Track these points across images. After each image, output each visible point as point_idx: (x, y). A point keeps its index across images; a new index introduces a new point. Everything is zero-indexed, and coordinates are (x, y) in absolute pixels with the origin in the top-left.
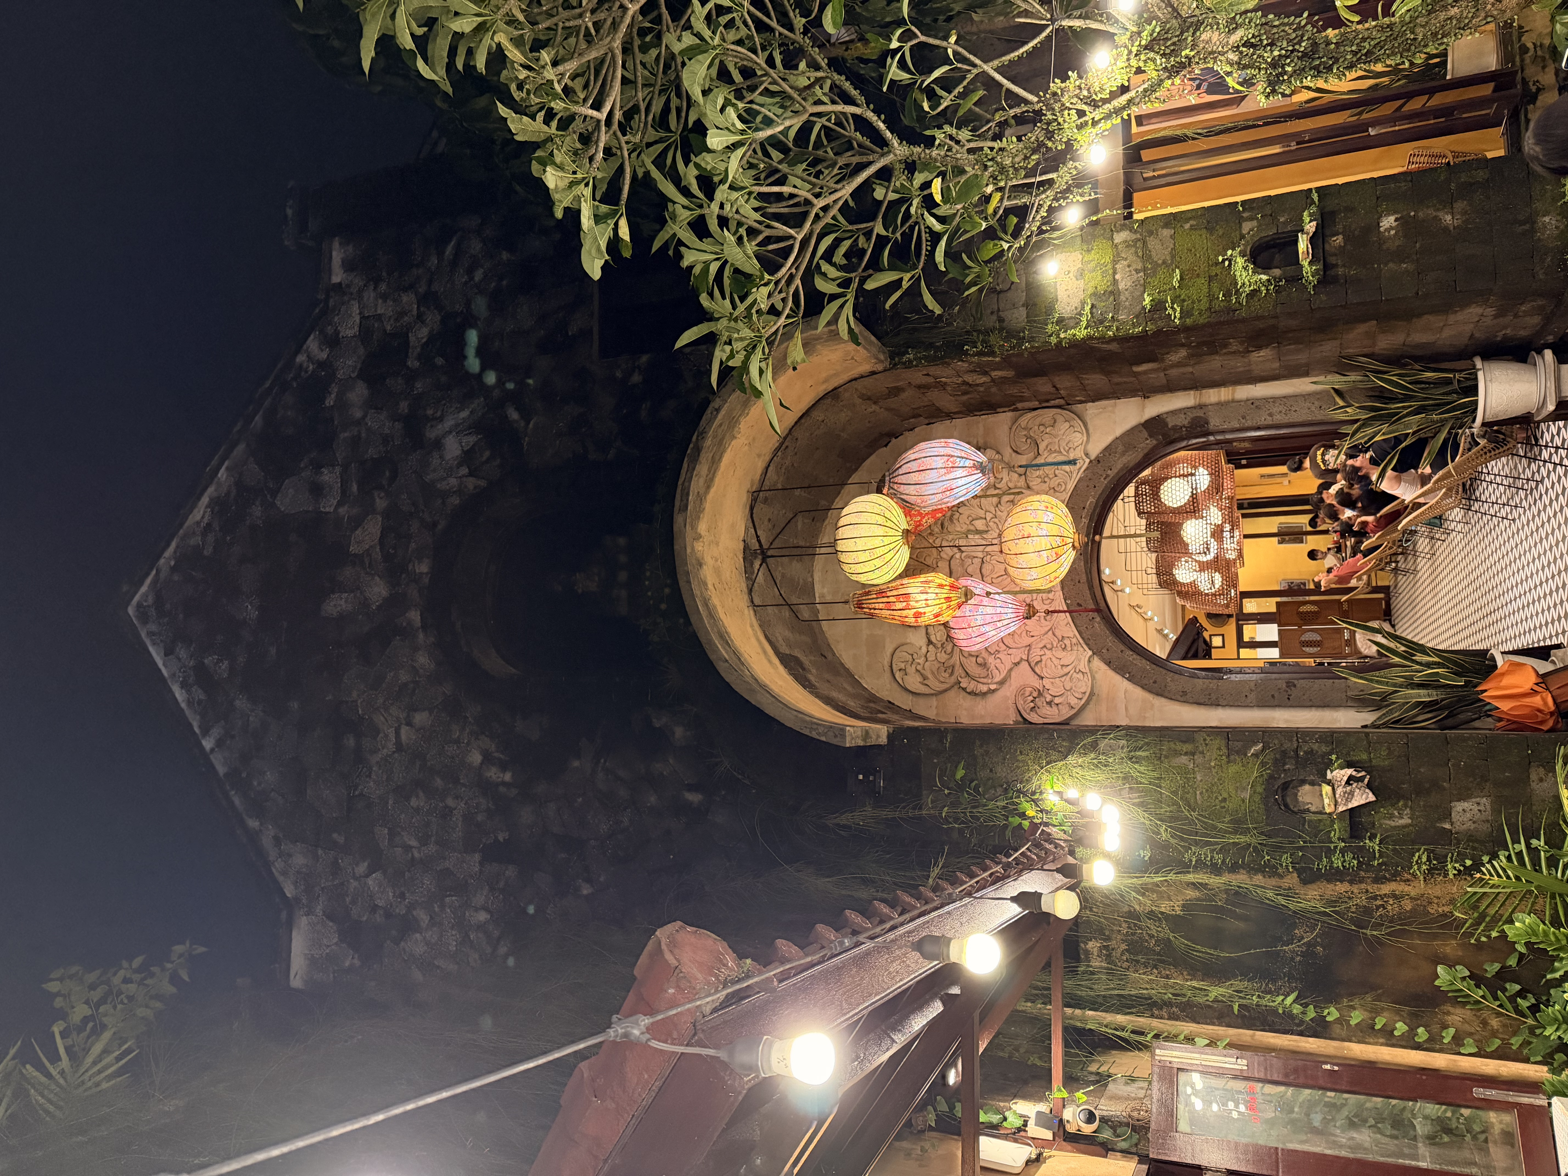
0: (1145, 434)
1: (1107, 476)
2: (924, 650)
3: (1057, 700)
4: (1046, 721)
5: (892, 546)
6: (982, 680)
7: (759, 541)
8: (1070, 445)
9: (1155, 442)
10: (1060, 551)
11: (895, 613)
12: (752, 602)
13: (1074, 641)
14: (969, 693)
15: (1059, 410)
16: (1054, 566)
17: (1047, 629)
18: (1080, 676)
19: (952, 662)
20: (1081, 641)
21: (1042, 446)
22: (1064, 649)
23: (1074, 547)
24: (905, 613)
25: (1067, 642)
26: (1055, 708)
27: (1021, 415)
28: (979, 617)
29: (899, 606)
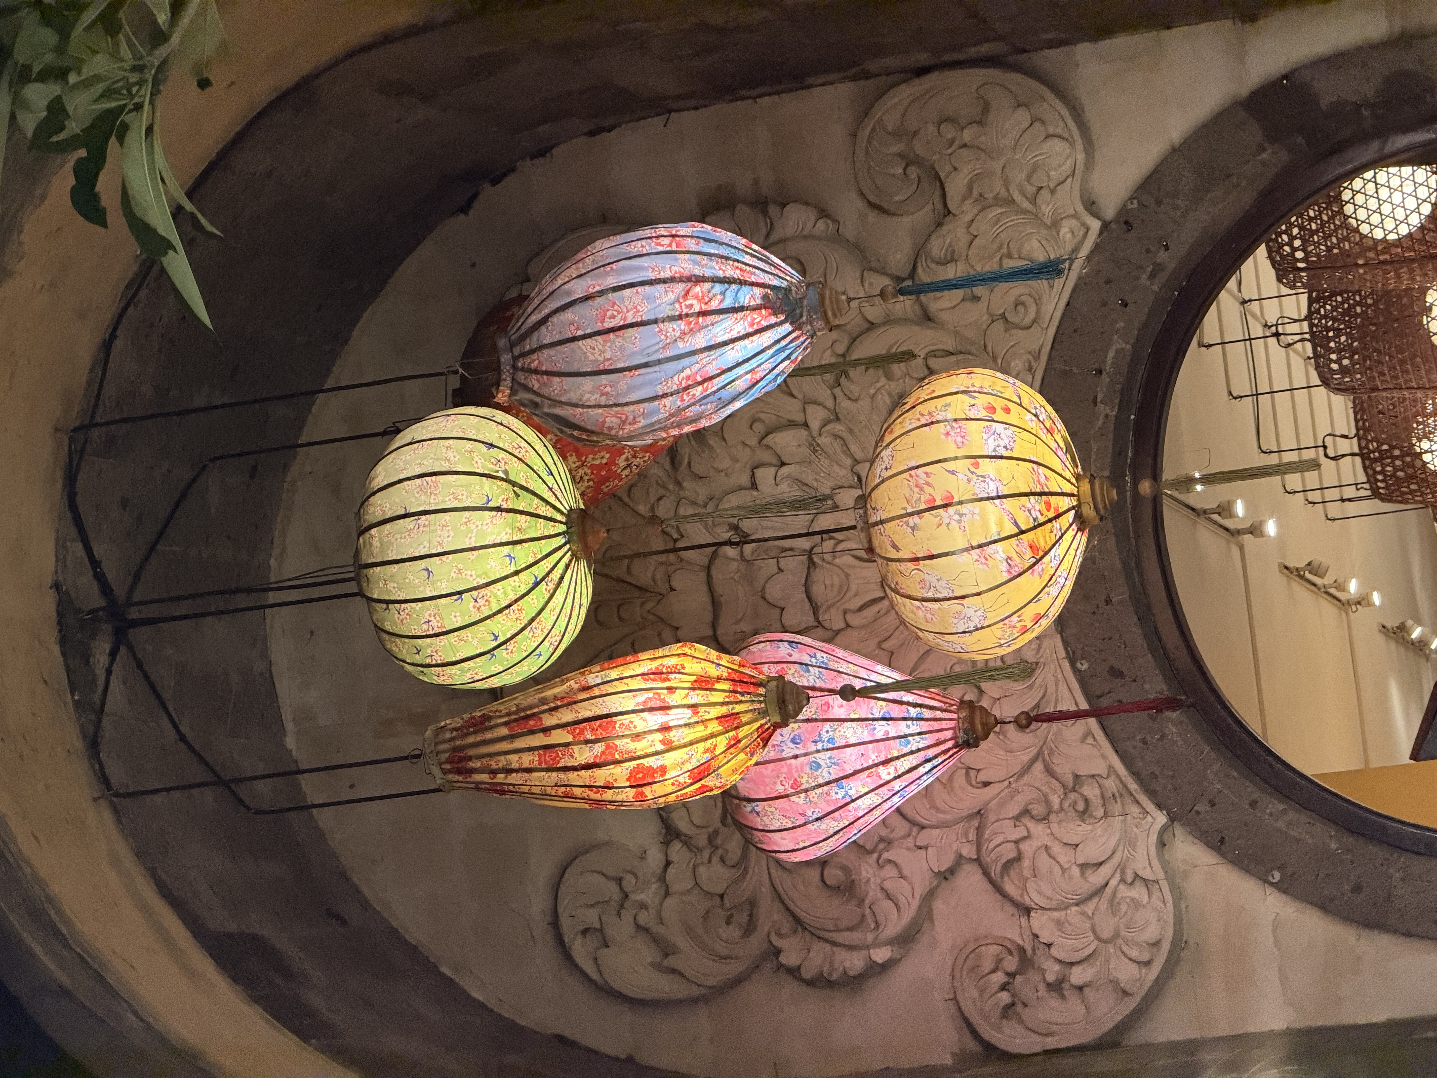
0: (1254, 133)
1: (1158, 268)
2: (655, 858)
3: (1078, 976)
4: (1051, 1043)
5: (539, 571)
6: (844, 937)
7: (100, 578)
8: (1041, 178)
9: (1284, 156)
10: (1042, 537)
11: (573, 777)
12: (105, 780)
13: (1111, 785)
14: (811, 983)
15: (993, 74)
16: (1030, 583)
17: (1026, 758)
18: (1139, 892)
19: (747, 887)
20: (1133, 786)
21: (955, 187)
22: (1084, 814)
23: (1081, 522)
24: (601, 775)
25: (1091, 791)
26: (1073, 999)
27: (881, 94)
28: (823, 758)
29: (583, 755)
